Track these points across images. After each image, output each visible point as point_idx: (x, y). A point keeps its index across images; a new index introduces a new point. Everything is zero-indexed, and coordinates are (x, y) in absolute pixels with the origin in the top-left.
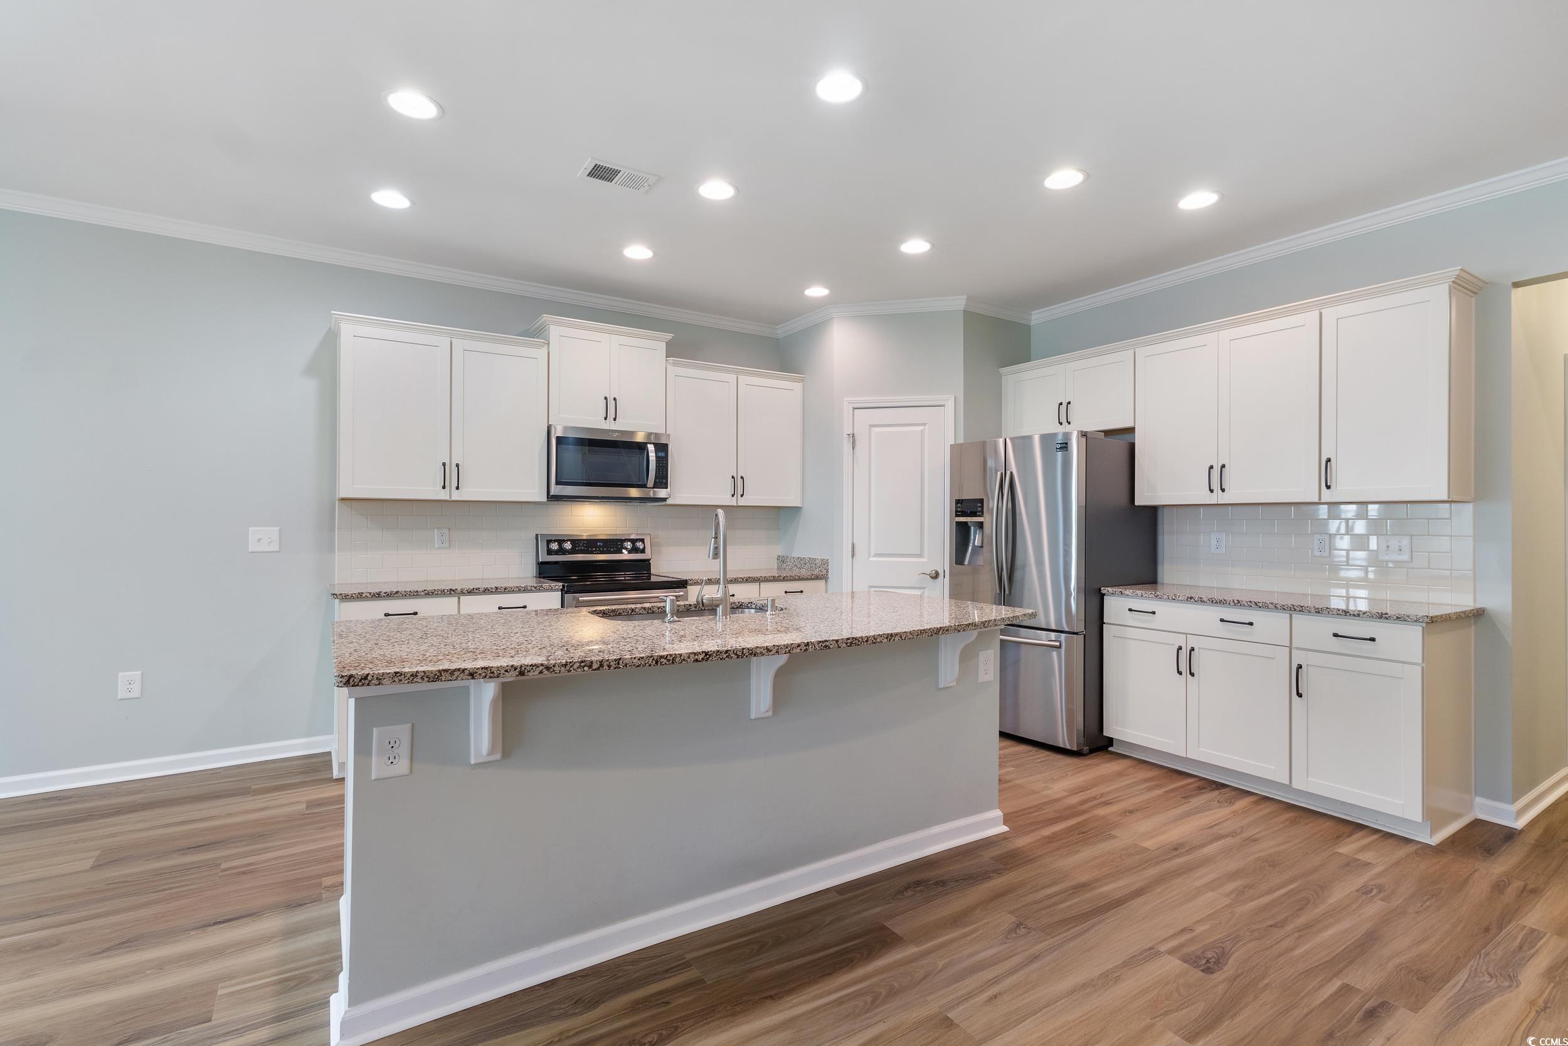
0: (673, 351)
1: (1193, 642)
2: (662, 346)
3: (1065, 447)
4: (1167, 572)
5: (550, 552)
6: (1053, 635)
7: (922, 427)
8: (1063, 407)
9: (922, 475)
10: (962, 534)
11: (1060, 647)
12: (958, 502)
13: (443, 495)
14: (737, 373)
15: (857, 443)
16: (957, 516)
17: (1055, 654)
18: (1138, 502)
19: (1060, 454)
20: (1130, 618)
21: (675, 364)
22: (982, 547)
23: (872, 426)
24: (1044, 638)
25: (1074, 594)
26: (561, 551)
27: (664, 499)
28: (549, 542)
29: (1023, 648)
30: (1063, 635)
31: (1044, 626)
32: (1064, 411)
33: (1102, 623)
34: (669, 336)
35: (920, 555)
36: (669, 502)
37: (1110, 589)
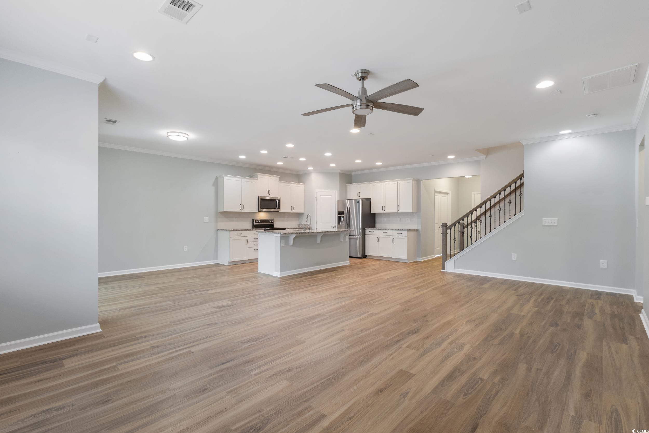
0: (280, 179)
1: (379, 236)
2: (278, 179)
3: (359, 202)
4: (377, 225)
5: (256, 222)
6: (357, 237)
7: (331, 196)
8: (359, 193)
9: (331, 206)
10: (340, 218)
11: (358, 239)
12: (339, 212)
13: (240, 211)
14: (292, 183)
15: (317, 199)
16: (338, 215)
17: (357, 240)
18: (371, 212)
19: (358, 203)
20: (370, 233)
21: (280, 182)
22: (343, 221)
23: (321, 196)
24: (355, 237)
25: (360, 229)
26: (258, 222)
27: (279, 211)
28: (256, 220)
29: (351, 239)
30: (359, 237)
31: (355, 235)
32: (359, 194)
33: (365, 234)
34: (280, 176)
35: (331, 223)
36: (279, 212)
37: (366, 228)
